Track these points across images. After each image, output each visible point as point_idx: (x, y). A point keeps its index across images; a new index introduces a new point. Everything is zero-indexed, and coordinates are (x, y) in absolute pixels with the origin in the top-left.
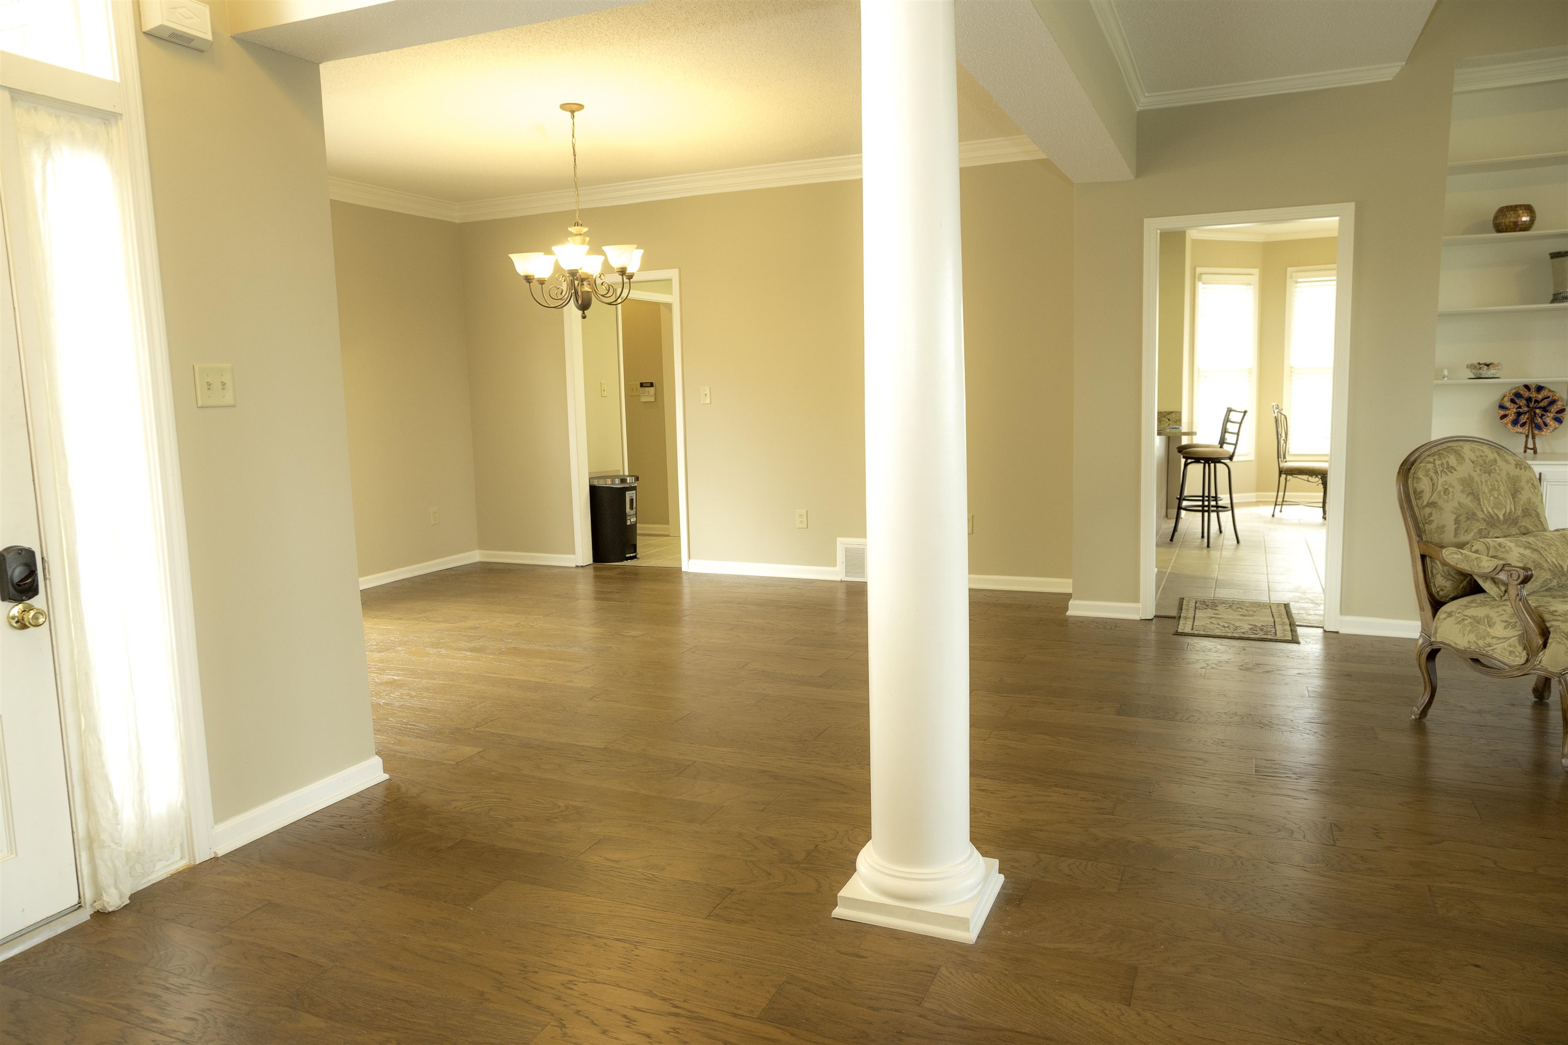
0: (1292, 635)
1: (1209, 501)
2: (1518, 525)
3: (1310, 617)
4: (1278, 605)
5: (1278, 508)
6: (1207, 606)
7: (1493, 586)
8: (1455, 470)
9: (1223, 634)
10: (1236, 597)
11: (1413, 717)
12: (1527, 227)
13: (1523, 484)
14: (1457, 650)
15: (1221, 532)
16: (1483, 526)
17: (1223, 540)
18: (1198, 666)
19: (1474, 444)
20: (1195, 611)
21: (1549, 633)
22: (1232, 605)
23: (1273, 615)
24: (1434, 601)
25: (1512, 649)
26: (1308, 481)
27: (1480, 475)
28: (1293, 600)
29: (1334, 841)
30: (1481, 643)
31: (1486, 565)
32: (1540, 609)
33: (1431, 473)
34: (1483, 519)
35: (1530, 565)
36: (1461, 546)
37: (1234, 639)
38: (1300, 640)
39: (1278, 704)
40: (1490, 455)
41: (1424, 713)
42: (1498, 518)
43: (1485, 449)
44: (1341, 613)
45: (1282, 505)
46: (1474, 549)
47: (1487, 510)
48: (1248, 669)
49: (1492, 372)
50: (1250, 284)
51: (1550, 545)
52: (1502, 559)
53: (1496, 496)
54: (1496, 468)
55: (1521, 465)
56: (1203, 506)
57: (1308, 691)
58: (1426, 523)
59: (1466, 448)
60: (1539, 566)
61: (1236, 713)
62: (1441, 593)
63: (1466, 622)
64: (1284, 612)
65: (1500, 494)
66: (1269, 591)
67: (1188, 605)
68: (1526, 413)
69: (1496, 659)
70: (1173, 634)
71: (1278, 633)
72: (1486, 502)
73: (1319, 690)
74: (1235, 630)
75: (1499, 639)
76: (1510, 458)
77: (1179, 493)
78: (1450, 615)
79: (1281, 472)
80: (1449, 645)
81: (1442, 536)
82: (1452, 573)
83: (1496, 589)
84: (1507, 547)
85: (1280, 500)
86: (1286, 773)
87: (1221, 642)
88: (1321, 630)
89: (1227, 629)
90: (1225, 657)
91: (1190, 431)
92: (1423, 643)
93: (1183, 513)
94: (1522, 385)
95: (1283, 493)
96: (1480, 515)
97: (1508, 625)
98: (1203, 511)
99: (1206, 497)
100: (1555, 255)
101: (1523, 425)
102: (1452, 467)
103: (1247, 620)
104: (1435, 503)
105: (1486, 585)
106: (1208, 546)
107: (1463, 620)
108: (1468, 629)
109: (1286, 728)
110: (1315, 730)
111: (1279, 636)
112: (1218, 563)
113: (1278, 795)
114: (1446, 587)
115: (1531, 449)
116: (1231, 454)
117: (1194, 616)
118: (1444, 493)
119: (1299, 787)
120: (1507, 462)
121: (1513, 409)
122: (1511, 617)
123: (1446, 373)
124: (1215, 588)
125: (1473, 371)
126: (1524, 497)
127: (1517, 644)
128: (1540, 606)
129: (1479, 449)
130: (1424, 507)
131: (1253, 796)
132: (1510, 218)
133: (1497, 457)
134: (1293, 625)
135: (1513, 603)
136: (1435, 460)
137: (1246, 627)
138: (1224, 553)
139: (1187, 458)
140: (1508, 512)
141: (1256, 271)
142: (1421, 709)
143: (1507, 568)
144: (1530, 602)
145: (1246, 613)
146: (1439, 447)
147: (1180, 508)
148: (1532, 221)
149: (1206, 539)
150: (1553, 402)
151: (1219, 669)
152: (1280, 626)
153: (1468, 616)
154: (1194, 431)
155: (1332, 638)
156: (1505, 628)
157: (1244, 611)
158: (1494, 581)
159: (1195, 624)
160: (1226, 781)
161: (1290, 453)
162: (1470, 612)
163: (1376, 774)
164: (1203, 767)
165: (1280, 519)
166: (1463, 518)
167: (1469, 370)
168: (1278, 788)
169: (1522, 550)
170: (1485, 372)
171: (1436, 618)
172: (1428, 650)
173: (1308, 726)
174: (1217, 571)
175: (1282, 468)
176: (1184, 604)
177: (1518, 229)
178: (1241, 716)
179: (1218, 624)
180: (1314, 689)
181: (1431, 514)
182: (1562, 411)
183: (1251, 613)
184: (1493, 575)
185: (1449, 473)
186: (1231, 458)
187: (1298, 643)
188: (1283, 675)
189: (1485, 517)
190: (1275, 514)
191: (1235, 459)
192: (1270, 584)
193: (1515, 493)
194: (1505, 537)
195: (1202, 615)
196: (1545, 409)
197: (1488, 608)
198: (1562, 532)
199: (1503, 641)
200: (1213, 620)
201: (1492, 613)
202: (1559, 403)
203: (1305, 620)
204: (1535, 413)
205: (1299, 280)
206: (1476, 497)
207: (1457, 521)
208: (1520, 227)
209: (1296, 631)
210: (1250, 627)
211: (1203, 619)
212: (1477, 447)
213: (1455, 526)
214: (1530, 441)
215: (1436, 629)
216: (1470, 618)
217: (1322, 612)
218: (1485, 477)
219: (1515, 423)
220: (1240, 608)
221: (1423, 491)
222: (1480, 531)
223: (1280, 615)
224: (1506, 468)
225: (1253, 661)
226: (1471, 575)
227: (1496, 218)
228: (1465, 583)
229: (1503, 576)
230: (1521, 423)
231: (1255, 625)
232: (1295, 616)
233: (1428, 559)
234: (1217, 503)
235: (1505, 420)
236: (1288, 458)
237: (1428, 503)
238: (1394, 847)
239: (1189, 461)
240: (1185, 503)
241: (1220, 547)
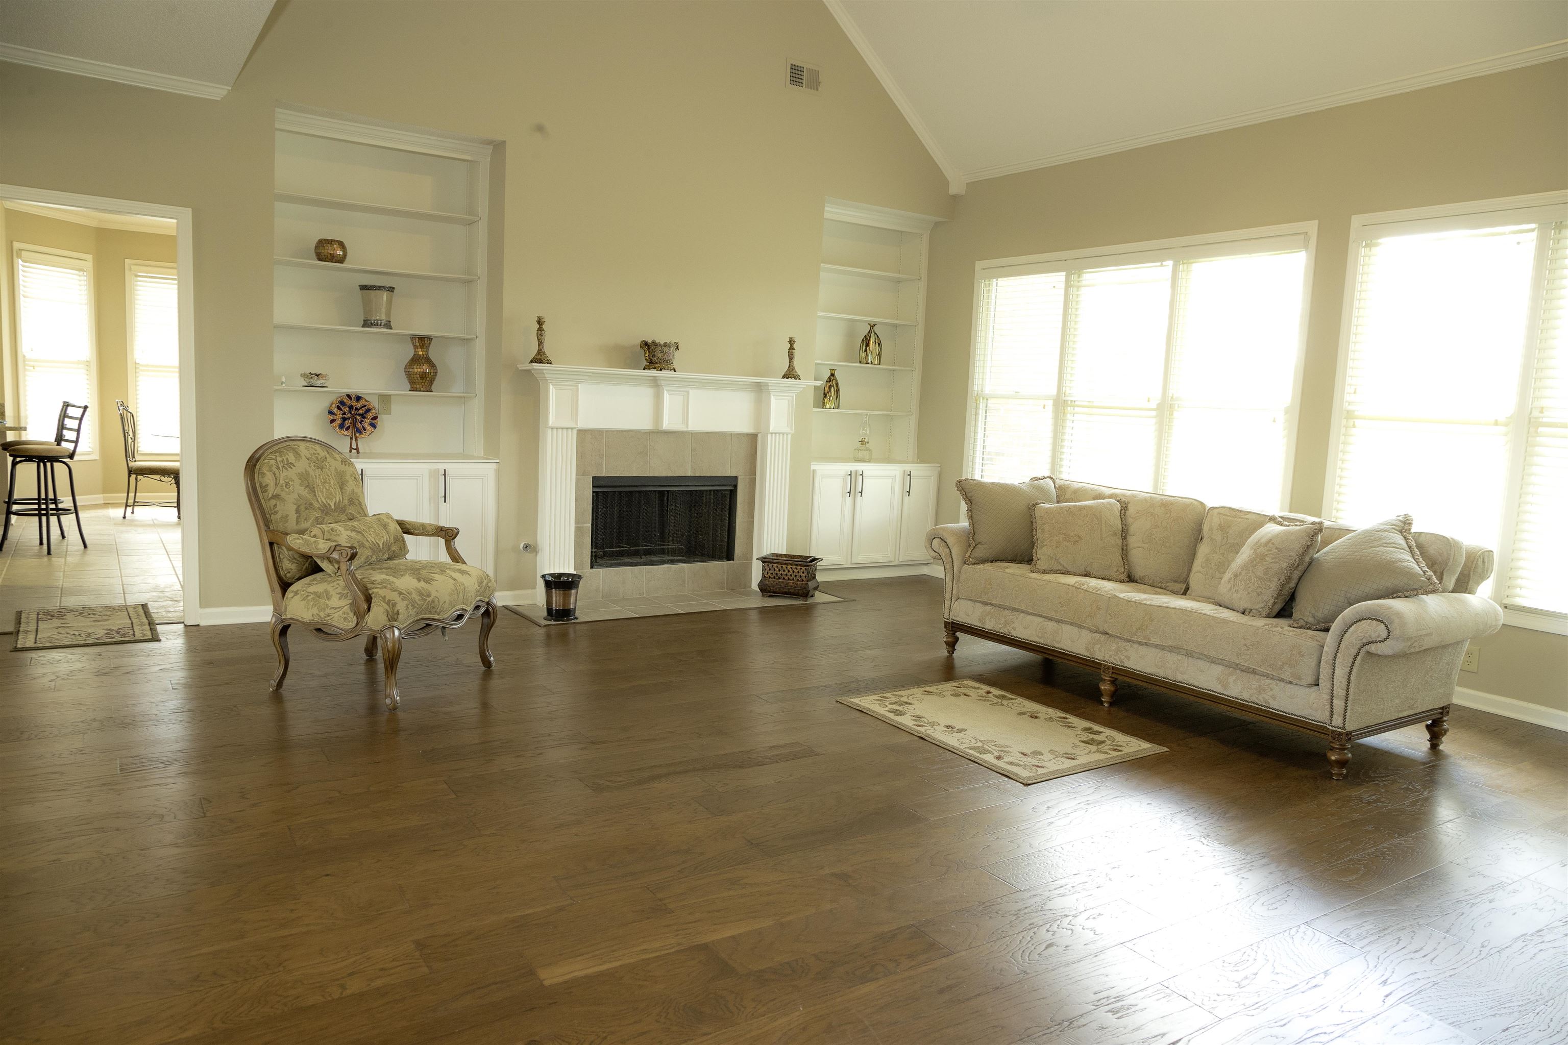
0: (152, 634)
1: (46, 504)
2: (346, 512)
3: (169, 615)
4: (135, 606)
5: (129, 510)
6: (53, 616)
7: (329, 565)
8: (294, 466)
9: (74, 643)
10: (87, 603)
11: (271, 690)
12: (341, 260)
13: (348, 477)
14: (303, 623)
15: (63, 537)
16: (319, 514)
17: (67, 545)
18: (46, 679)
19: (308, 443)
20: (38, 623)
21: (372, 598)
22: (82, 612)
23: (130, 617)
24: (283, 583)
25: (345, 616)
26: (161, 481)
27: (314, 470)
28: (151, 600)
29: (204, 813)
30: (322, 614)
31: (323, 546)
32: (364, 580)
33: (274, 469)
34: (318, 508)
35: (356, 545)
36: (302, 532)
37: (88, 646)
38: (161, 637)
39: (141, 702)
40: (322, 453)
41: (280, 684)
42: (330, 507)
43: (317, 447)
44: (201, 607)
45: (133, 506)
46: (312, 534)
47: (321, 501)
48: (106, 674)
49: (320, 382)
50: (82, 270)
51: (369, 528)
52: (335, 541)
53: (328, 488)
54: (327, 464)
55: (345, 462)
56: (40, 509)
57: (171, 684)
58: (272, 514)
59: (302, 446)
60: (362, 545)
61: (94, 719)
62: (288, 575)
63: (309, 598)
64: (142, 612)
65: (331, 487)
66: (124, 594)
67: (27, 618)
68: (349, 419)
69: (334, 626)
70: (11, 651)
71: (136, 633)
72: (320, 494)
73: (182, 681)
74: (88, 637)
75: (336, 608)
76: (336, 456)
77: (7, 497)
78: (296, 593)
79: (130, 472)
80: (297, 620)
81: (286, 525)
82: (297, 556)
83: (331, 567)
84: (338, 531)
85: (131, 501)
86: (153, 765)
87: (73, 651)
88: (182, 626)
89: (78, 637)
90: (78, 666)
91: (17, 426)
92: (275, 622)
93: (14, 518)
94: (345, 394)
95: (134, 494)
96: (316, 505)
97: (342, 596)
98: (40, 516)
99: (43, 499)
100: (363, 288)
101: (347, 429)
102: (291, 463)
103: (101, 625)
104: (279, 495)
105: (324, 565)
106: (49, 553)
107: (307, 596)
108: (312, 603)
109: (151, 723)
110: (180, 719)
111: (138, 636)
112: (63, 570)
113: (146, 786)
114: (292, 569)
115: (355, 449)
116: (71, 452)
117: (37, 629)
118: (286, 486)
119: (167, 774)
120: (335, 459)
121: (339, 415)
122: (344, 589)
123: (284, 380)
124: (61, 596)
125: (306, 379)
126: (349, 488)
127: (349, 611)
128: (363, 578)
129: (312, 448)
130: (269, 500)
131: (119, 794)
132: (329, 250)
133: (327, 456)
134: (152, 625)
135: (344, 577)
136: (276, 456)
137: (101, 632)
138: (70, 559)
139: (15, 457)
140: (337, 502)
141: (89, 257)
142: (277, 681)
143: (338, 548)
144: (357, 575)
145: (100, 618)
146: (280, 446)
147: (9, 513)
148: (345, 255)
149: (45, 546)
150: (369, 410)
151: (72, 679)
152: (139, 627)
153: (310, 593)
154: (23, 425)
155: (193, 632)
156: (340, 599)
157: (97, 616)
158: (329, 560)
159: (38, 637)
160: (88, 787)
161: (139, 452)
162: (312, 589)
163: (240, 745)
164: (59, 780)
165: (133, 521)
166: (302, 508)
167: (302, 379)
168: (145, 780)
169: (349, 533)
170: (315, 381)
171: (285, 598)
172: (280, 627)
173: (174, 716)
174: (62, 578)
175: (132, 468)
176: (22, 617)
177: (334, 260)
178: (101, 721)
179: (67, 634)
180: (177, 682)
181: (276, 505)
182: (375, 418)
183: (105, 617)
184: (328, 555)
185: (289, 469)
186: (71, 456)
187: (159, 640)
188: (145, 674)
189: (320, 506)
190: (126, 516)
191: (76, 458)
192: (125, 586)
193: (342, 485)
194: (337, 522)
195: (46, 626)
196: (363, 416)
197: (326, 583)
198: (377, 517)
199: (338, 610)
200: (60, 630)
201: (329, 587)
202: (373, 411)
203: (165, 617)
204: (355, 418)
205: (139, 274)
206: (311, 489)
207: (298, 511)
208: (335, 258)
209: (156, 630)
210: (105, 631)
211: (48, 631)
212: (310, 446)
213: (296, 515)
214: (354, 442)
215: (286, 608)
216: (312, 594)
217: (182, 609)
218: (318, 472)
219: (341, 426)
220: (92, 614)
221: (268, 485)
222: (317, 518)
223: (138, 616)
224: (334, 464)
225: (110, 665)
226: (311, 557)
227: (316, 247)
228: (307, 564)
229: (335, 555)
230: (346, 427)
231: (110, 629)
232: (154, 616)
233: (275, 545)
234: (57, 506)
235: (334, 424)
236: (137, 458)
237: (273, 495)
238: (258, 803)
239: (18, 459)
240: (15, 508)
241: (64, 553)
